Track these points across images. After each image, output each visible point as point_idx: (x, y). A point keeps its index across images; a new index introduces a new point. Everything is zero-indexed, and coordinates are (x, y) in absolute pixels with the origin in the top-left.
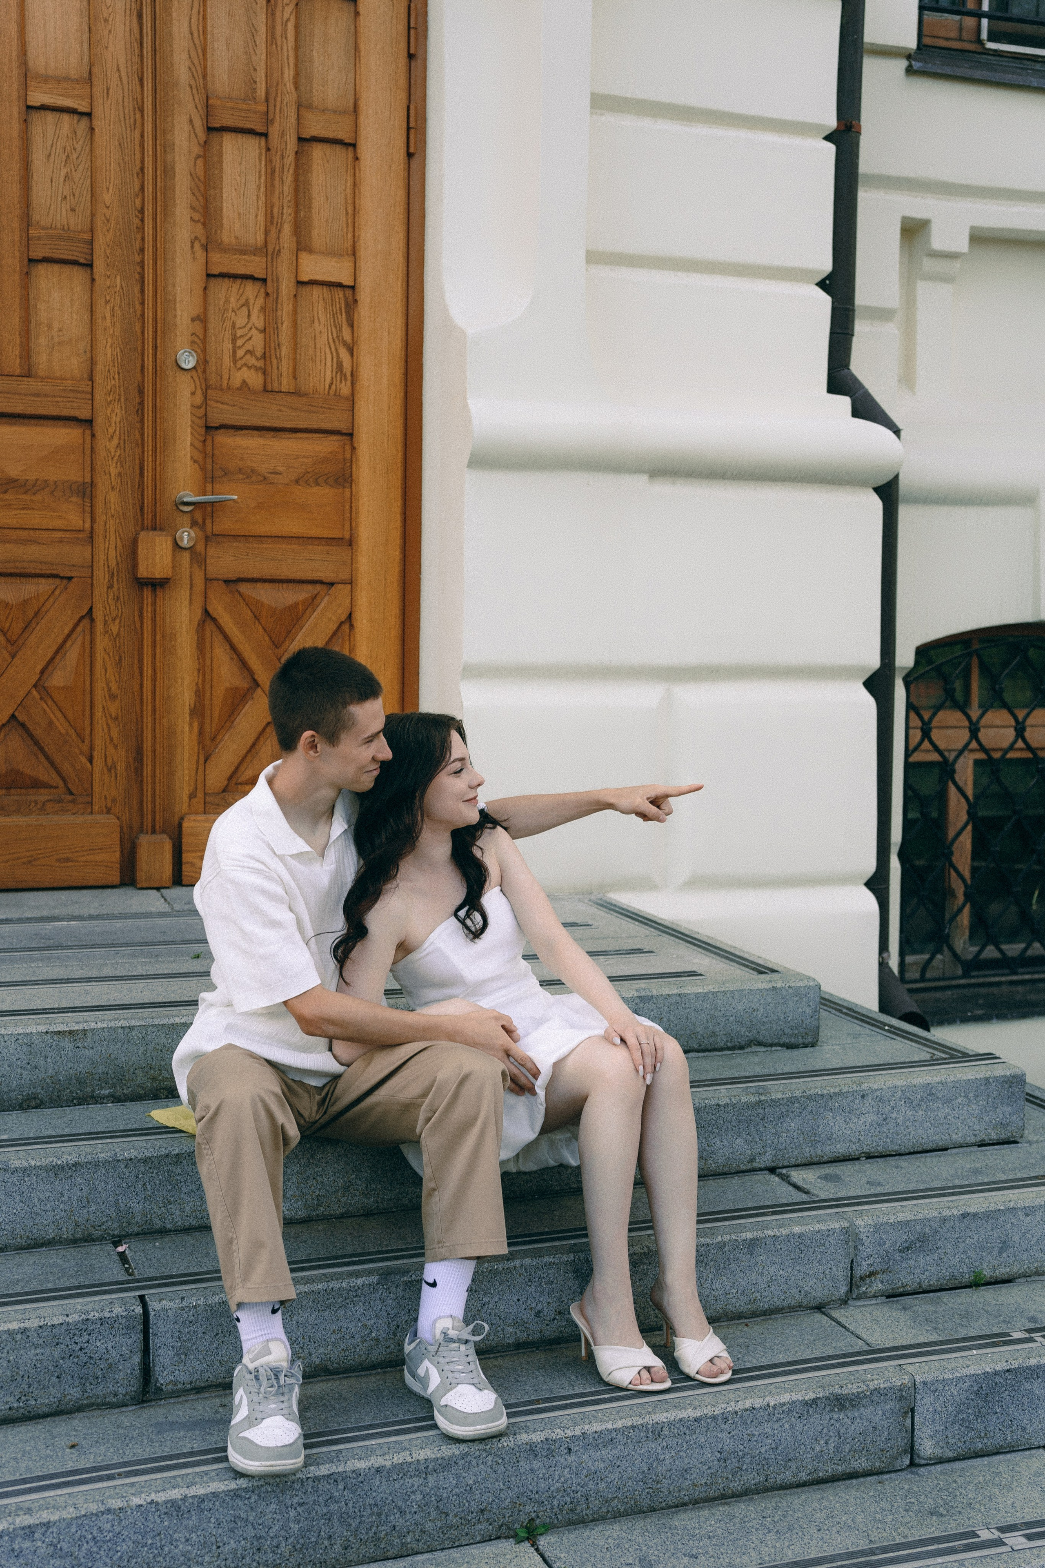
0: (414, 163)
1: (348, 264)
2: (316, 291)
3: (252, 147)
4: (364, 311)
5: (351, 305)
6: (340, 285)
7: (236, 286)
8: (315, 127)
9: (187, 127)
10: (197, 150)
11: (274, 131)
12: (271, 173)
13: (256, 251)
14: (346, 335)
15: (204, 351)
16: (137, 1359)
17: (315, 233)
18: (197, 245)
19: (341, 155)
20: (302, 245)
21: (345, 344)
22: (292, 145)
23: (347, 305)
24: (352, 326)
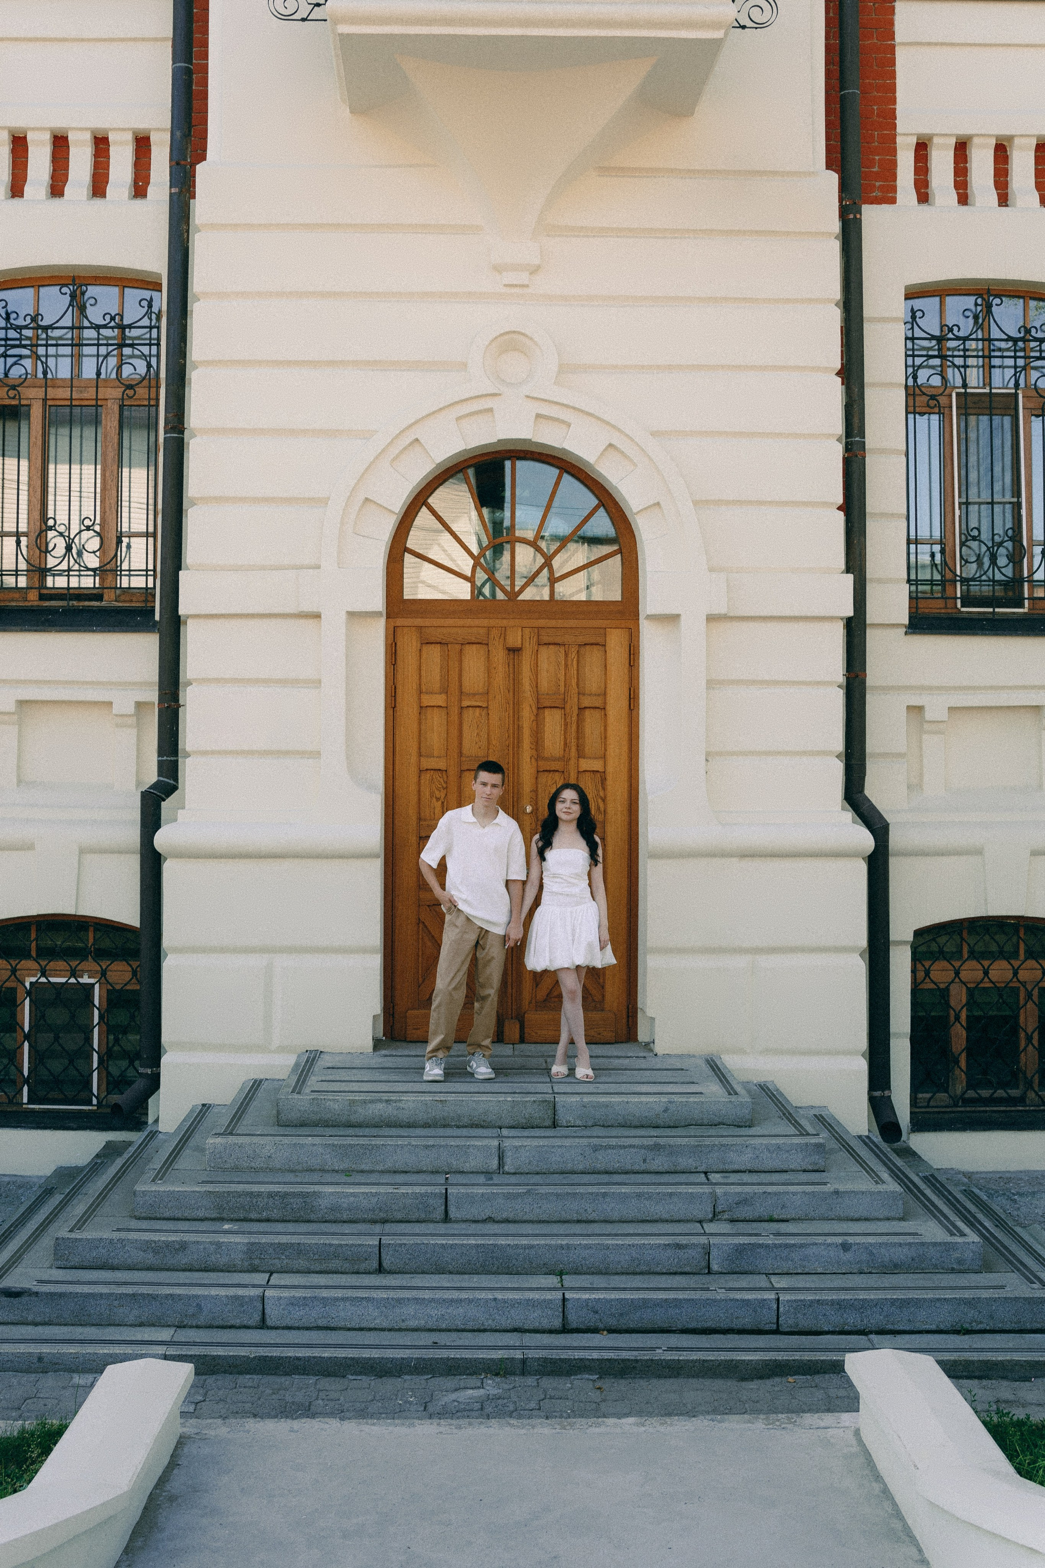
0: (634, 713)
1: (601, 762)
2: (588, 774)
3: (558, 714)
4: (609, 782)
5: (604, 780)
6: (598, 771)
7: (551, 774)
8: (586, 702)
9: (528, 708)
10: (533, 718)
11: (568, 707)
12: (566, 725)
13: (559, 759)
14: (602, 794)
15: (537, 804)
16: (443, 1207)
17: (586, 749)
18: (533, 760)
19: (597, 714)
20: (581, 755)
21: (602, 798)
22: (576, 712)
23: (602, 780)
24: (604, 789)
